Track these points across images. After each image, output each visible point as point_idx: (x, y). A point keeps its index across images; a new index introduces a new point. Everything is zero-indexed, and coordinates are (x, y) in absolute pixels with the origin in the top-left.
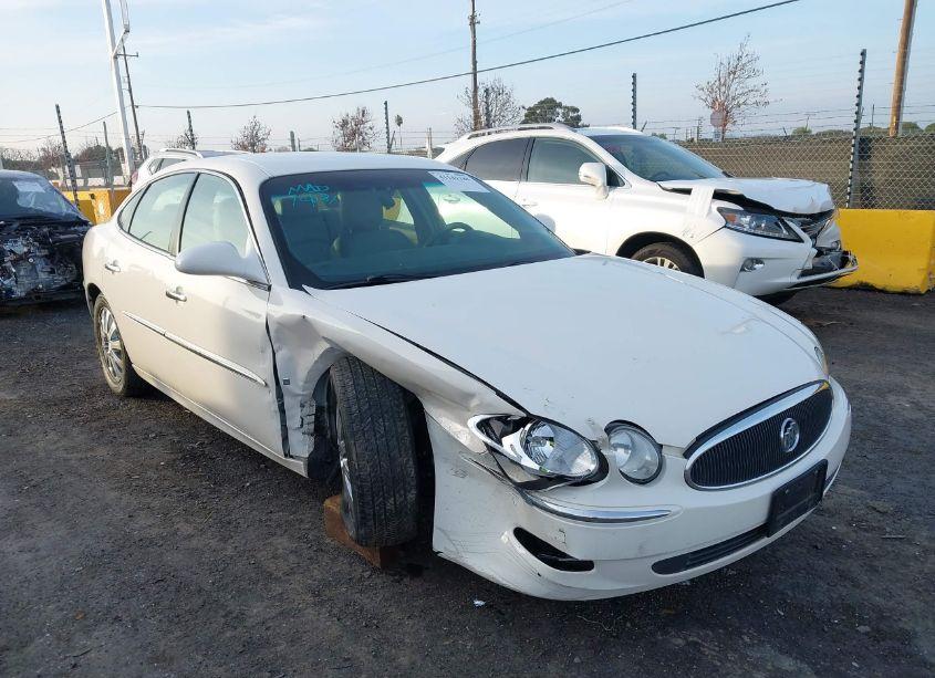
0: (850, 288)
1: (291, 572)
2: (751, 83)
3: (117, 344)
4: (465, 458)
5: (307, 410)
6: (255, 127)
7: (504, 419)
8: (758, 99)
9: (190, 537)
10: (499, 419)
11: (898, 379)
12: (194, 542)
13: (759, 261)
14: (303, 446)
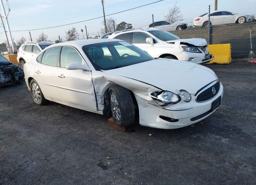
0: (211, 64)
1: (105, 135)
2: (178, 15)
3: (39, 92)
4: (146, 103)
5: (102, 99)
6: (43, 35)
7: (157, 92)
8: (180, 19)
9: (76, 132)
10: (155, 92)
11: (227, 83)
12: (79, 132)
13: (192, 58)
14: (101, 107)
